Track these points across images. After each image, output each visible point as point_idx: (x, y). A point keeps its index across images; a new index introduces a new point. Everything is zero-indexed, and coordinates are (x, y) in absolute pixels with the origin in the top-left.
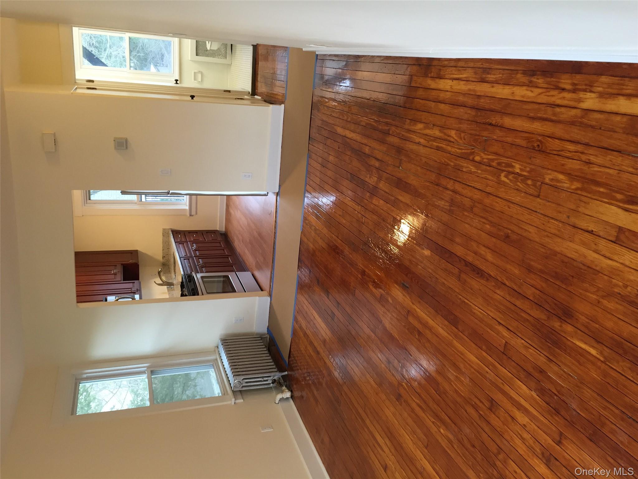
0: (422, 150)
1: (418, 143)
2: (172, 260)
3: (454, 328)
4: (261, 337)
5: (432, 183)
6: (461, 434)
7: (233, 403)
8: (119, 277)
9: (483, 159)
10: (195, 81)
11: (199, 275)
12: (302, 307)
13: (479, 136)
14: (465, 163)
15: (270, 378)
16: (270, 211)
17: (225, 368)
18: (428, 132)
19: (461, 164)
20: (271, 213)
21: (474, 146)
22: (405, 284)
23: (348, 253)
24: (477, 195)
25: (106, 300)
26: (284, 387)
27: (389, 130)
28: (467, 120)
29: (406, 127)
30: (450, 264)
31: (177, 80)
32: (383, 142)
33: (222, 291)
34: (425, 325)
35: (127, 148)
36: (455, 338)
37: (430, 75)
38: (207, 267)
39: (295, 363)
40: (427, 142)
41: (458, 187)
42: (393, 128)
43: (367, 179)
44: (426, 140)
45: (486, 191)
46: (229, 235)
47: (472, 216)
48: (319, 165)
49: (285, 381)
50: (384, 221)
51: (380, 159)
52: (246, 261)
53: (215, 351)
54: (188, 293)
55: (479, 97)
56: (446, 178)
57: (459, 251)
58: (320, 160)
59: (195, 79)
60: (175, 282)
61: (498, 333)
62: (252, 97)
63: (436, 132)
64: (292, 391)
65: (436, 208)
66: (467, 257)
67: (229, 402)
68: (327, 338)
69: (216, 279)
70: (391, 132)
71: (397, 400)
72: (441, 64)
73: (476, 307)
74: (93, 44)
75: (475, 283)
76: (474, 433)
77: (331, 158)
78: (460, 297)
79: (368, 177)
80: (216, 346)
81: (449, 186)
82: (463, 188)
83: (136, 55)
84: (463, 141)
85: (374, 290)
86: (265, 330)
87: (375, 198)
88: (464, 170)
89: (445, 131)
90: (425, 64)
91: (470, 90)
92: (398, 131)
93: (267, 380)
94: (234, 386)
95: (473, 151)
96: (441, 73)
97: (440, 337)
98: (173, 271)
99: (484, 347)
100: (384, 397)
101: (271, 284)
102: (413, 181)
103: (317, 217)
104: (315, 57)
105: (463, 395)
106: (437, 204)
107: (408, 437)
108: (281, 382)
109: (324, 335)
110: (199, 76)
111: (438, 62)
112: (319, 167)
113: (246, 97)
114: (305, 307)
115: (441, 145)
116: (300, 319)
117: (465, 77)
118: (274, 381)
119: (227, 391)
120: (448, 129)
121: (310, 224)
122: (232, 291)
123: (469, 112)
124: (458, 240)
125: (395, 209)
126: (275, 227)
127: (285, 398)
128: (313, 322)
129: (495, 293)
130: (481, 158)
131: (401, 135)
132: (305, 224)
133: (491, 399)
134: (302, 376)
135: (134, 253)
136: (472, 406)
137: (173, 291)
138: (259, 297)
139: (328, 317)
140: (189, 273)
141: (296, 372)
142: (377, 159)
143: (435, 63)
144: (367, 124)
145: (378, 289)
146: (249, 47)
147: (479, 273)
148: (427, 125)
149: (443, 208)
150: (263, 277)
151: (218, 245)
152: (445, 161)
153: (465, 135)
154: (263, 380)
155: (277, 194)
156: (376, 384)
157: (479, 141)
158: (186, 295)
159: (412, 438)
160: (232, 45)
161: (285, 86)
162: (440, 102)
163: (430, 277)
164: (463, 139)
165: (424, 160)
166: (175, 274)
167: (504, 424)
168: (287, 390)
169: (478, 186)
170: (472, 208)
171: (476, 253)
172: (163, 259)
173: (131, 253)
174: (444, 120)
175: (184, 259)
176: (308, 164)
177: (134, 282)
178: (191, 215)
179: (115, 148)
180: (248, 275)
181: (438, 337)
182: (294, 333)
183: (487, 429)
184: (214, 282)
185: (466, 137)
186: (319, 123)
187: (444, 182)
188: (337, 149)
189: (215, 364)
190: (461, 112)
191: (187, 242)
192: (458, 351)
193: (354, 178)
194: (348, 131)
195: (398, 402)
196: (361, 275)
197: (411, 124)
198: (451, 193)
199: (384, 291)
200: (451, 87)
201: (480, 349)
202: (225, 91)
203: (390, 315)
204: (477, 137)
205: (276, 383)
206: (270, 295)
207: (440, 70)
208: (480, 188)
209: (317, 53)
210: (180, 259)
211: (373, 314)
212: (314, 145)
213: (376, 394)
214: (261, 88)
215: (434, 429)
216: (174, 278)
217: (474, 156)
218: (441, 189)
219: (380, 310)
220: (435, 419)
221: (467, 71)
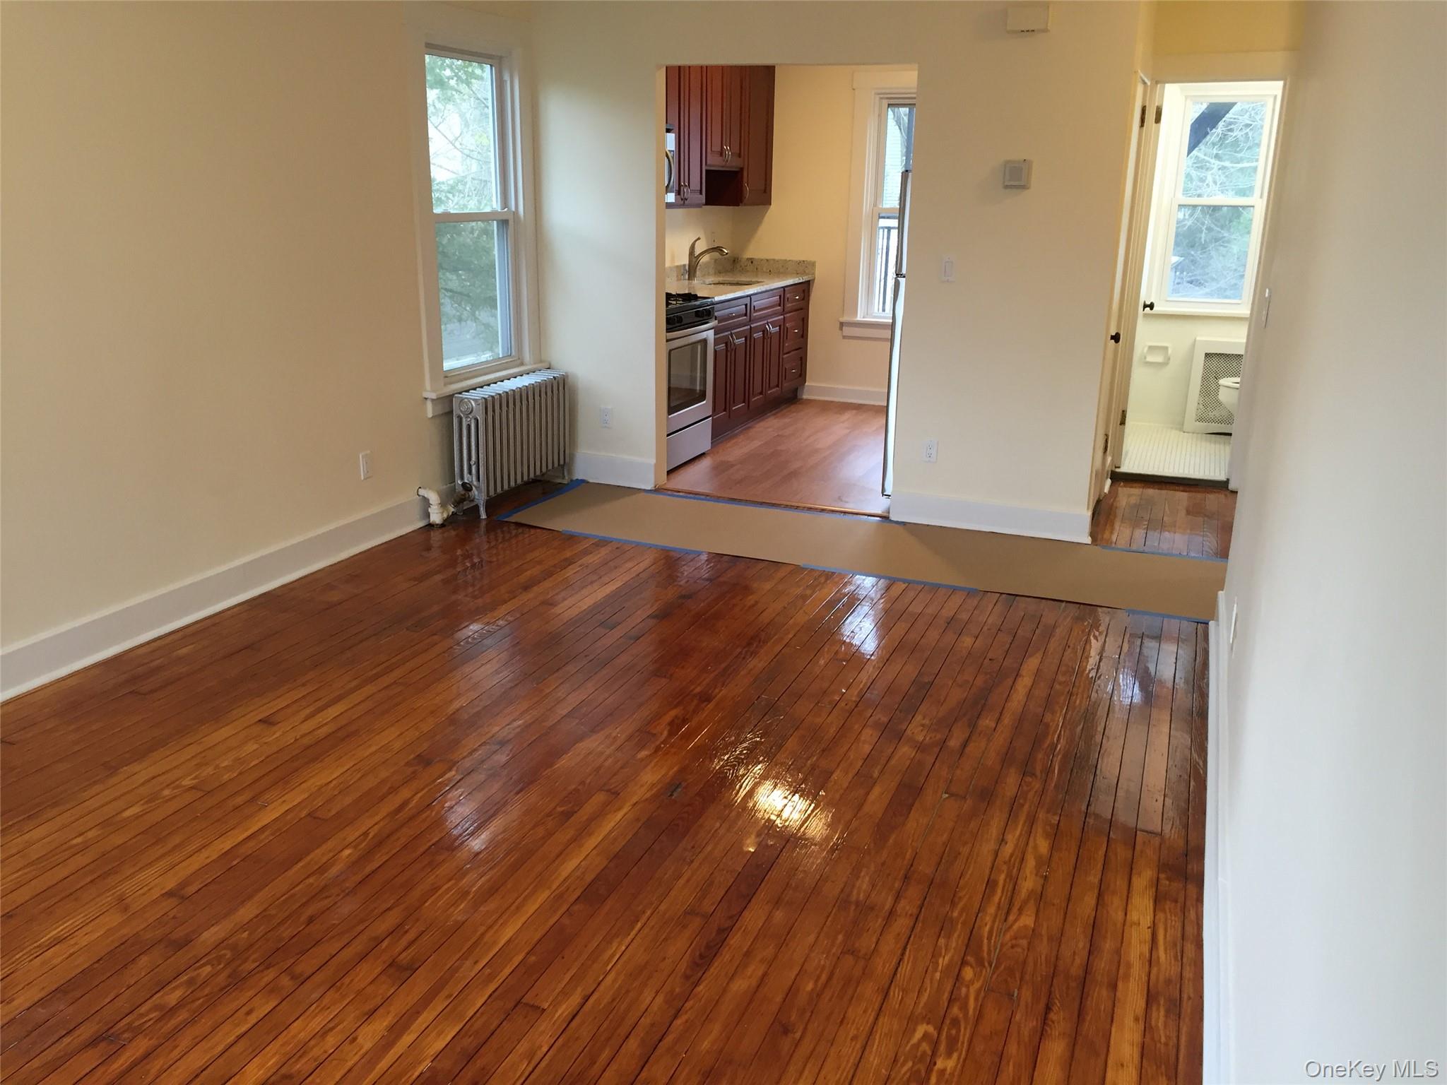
0: (987, 848)
1: (1003, 840)
2: (743, 279)
3: (578, 893)
4: (565, 464)
5: (912, 865)
6: (338, 895)
7: (426, 395)
8: (715, 162)
9: (968, 987)
10: (1146, 349)
11: (710, 335)
12: (630, 559)
13: (1022, 979)
14: (957, 942)
15: (474, 479)
16: (847, 500)
17: (502, 381)
18: (1031, 863)
19: (956, 935)
20: (842, 501)
21: (997, 967)
22: (680, 790)
23: (750, 666)
24: (882, 966)
25: (668, 131)
26: (452, 510)
27: (1033, 775)
28: (1057, 956)
29: (1041, 815)
30: (723, 892)
31: (1151, 306)
32: (1007, 758)
33: (672, 386)
34: (585, 830)
35: (1006, 187)
36: (554, 895)
37: (1162, 876)
38: (727, 352)
39: (503, 538)
40: (1007, 859)
41: (901, 924)
42: (1037, 785)
43: (918, 718)
44: (1011, 856)
45: (892, 988)
46: (793, 408)
47: (834, 950)
48: (952, 614)
49: (465, 512)
50: (823, 751)
51: (968, 750)
52: (734, 441)
53: (541, 361)
54: (672, 309)
55: (1114, 987)
56: (922, 899)
57: (754, 917)
58: (964, 616)
59: (1151, 348)
60: (695, 282)
61: (565, 993)
62: (1108, 472)
63: (1029, 883)
64: (442, 525)
65: (853, 869)
66: (739, 934)
67: (428, 385)
68: (557, 610)
69: (698, 374)
70: (1028, 779)
71: (418, 756)
72: (1188, 903)
73: (624, 948)
74: (1231, 130)
75: (679, 948)
76: (339, 924)
77: (967, 641)
78: (649, 912)
79: (924, 722)
80: (553, 363)
81: (903, 903)
82: (899, 934)
83: (1203, 224)
84: (1010, 944)
85: (668, 718)
86: (579, 474)
87: (876, 734)
88: (942, 941)
89: (1032, 902)
90: (1189, 867)
91: (1129, 966)
92: (1031, 795)
93: (470, 472)
94: (462, 400)
95: (986, 964)
96: (1168, 902)
97: (557, 862)
98: (721, 279)
99: (533, 958)
100: (425, 727)
101: (681, 494)
102: (915, 822)
103: (832, 604)
104: (1203, 619)
105: (427, 904)
106: (862, 874)
107: (335, 776)
108: (465, 503)
109: (566, 603)
110: (1158, 358)
111: (1195, 897)
112: (948, 612)
113: (1109, 459)
114: (629, 565)
115: (999, 891)
116: (604, 552)
117: (1158, 957)
118: (467, 487)
119: (451, 383)
120: (1038, 911)
121: (817, 586)
122: (672, 405)
123: (1078, 961)
124: (779, 915)
125: (851, 775)
126: (810, 509)
127: (430, 510)
128: (596, 580)
129: (657, 992)
130: (970, 981)
131: (1021, 801)
132: (816, 574)
133: (417, 966)
134: (475, 552)
135: (764, 197)
136: (400, 925)
137: (676, 279)
138: (656, 465)
139: (605, 616)
140: (716, 314)
141: (484, 538)
142: (965, 745)
143: (1191, 888)
144: (1047, 726)
145: (668, 728)
146: (1223, 473)
147: (704, 958)
148: (1044, 863)
149: (854, 886)
150: (696, 477)
151: (774, 382)
152: (960, 898)
153: (1024, 950)
154: (472, 463)
155: (885, 518)
156: (454, 713)
157: (1009, 979)
158: (668, 304)
159: (332, 785)
160: (1230, 434)
161: (1134, 547)
162: (1100, 896)
163: (693, 847)
164: (1014, 942)
165: (965, 850)
166: (714, 284)
167: (359, 993)
168: (445, 516)
169: (905, 969)
170: (853, 952)
171: (748, 954)
172: (748, 259)
173: (765, 192)
174: (1058, 901)
175: (746, 305)
176: (955, 590)
177: (701, 193)
178: (842, 324)
179: (1007, 162)
180: (705, 445)
181: (558, 856)
182: (571, 539)
183: (347, 954)
184: (693, 369)
185: (1019, 950)
186: (1049, 618)
187: (914, 892)
188: (990, 655)
189: (513, 360)
190: (1077, 943)
191: (783, 312)
192: (525, 899)
193: (921, 691)
194: (1030, 684)
195: (414, 759)
196: (699, 693)
197: (1048, 828)
198: (888, 906)
199: (662, 743)
200: (1135, 924)
201: (529, 948)
202: (1124, 414)
203: (608, 752)
204: (1018, 975)
205: (463, 492)
206: (657, 490)
207: (1176, 901)
208: (898, 975)
209: (1212, 624)
210: (747, 296)
211: (611, 715)
212: (999, 604)
213: (432, 712)
214: (1128, 496)
215: (352, 834)
216: (704, 281)
217: (974, 965)
218: (897, 885)
219: (621, 731)
220: (372, 838)
221: (1173, 961)
